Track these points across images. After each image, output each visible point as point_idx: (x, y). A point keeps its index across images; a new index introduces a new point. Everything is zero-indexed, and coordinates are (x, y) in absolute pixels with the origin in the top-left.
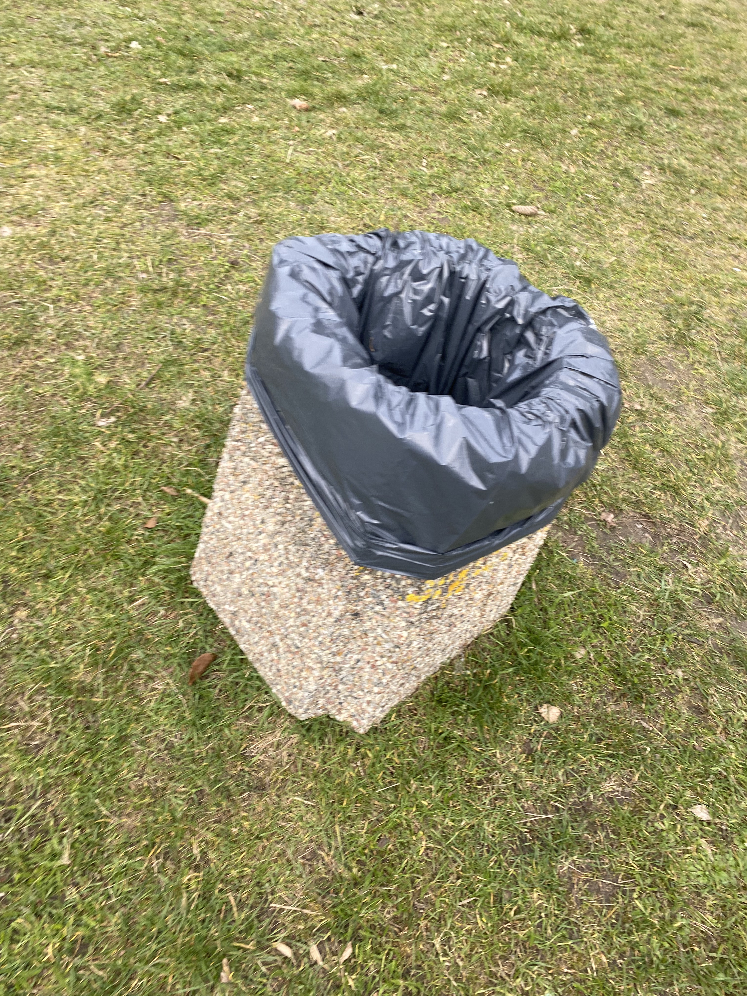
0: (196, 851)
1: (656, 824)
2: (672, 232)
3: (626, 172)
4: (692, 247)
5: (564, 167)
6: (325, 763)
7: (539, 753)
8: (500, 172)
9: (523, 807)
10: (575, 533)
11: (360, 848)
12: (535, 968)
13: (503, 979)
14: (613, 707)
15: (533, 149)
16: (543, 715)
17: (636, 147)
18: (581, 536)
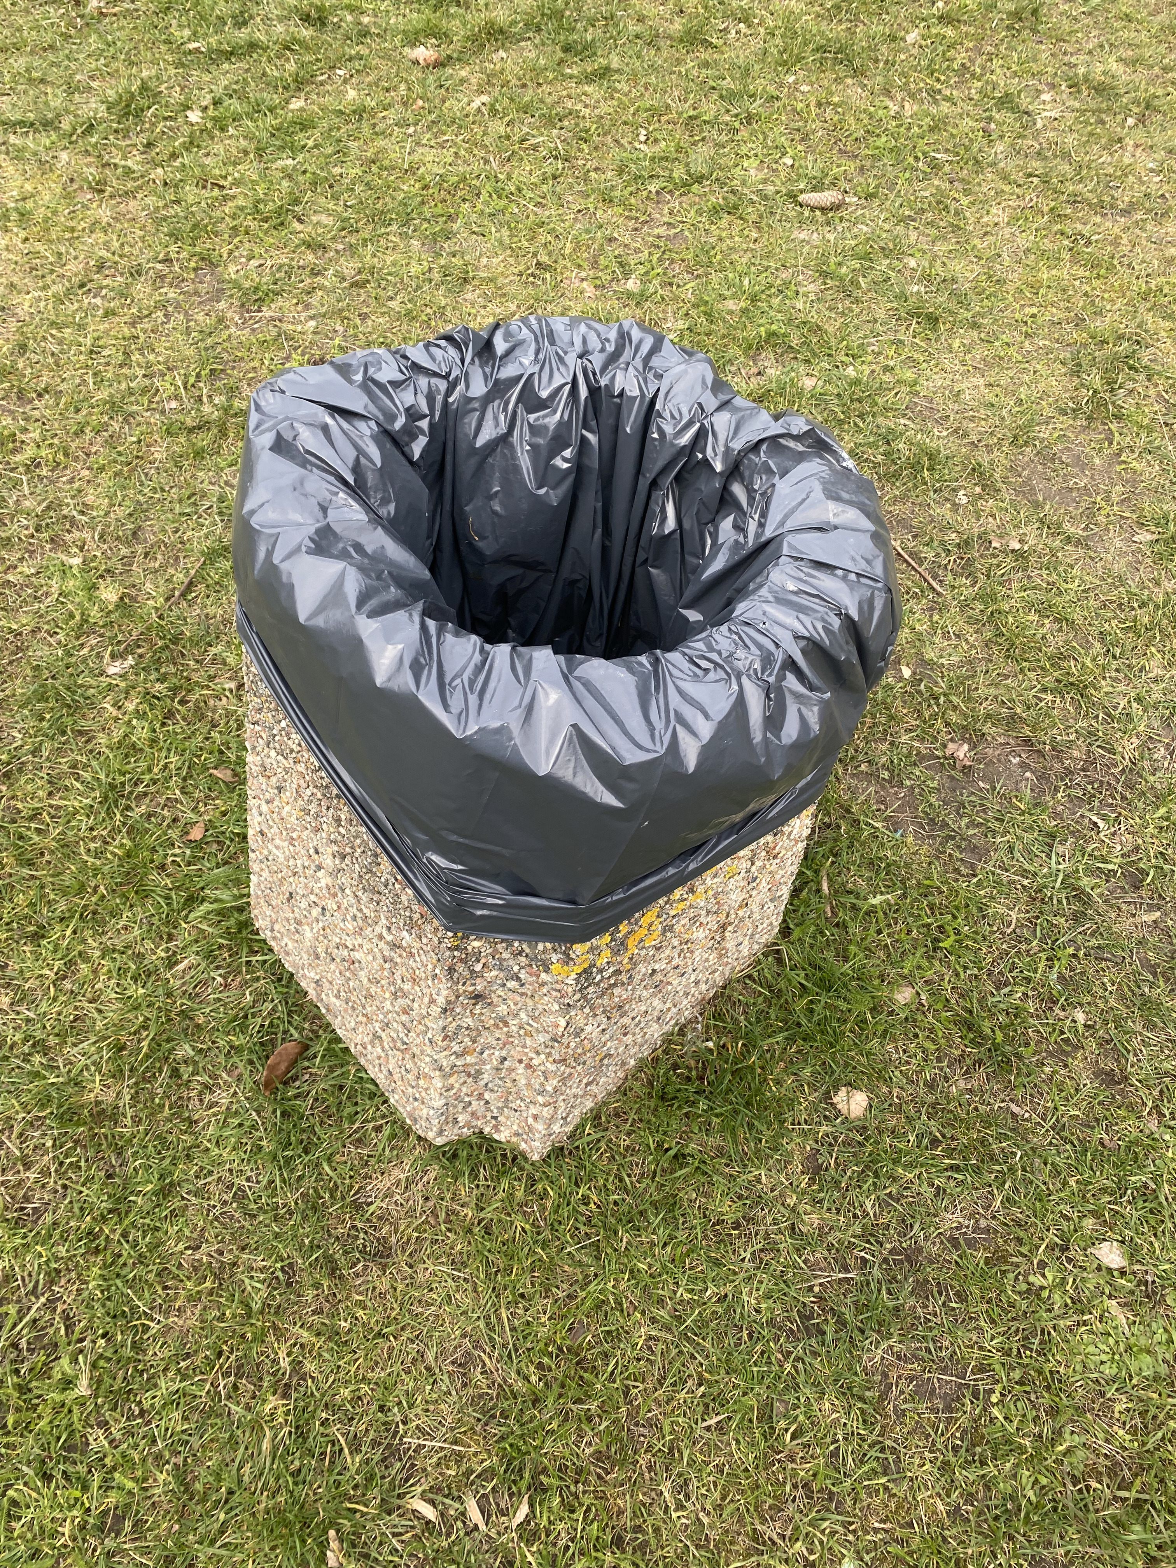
0: (285, 1363)
1: (1031, 1279)
2: (1090, 205)
3: (1006, 101)
4: (1126, 229)
5: (894, 108)
6: (483, 1209)
7: (832, 1172)
8: (778, 135)
9: (805, 1262)
10: (901, 784)
11: (541, 1345)
12: (826, 1524)
13: (774, 1543)
14: (962, 1084)
15: (838, 80)
16: (839, 1107)
17: (1024, 50)
18: (912, 788)
